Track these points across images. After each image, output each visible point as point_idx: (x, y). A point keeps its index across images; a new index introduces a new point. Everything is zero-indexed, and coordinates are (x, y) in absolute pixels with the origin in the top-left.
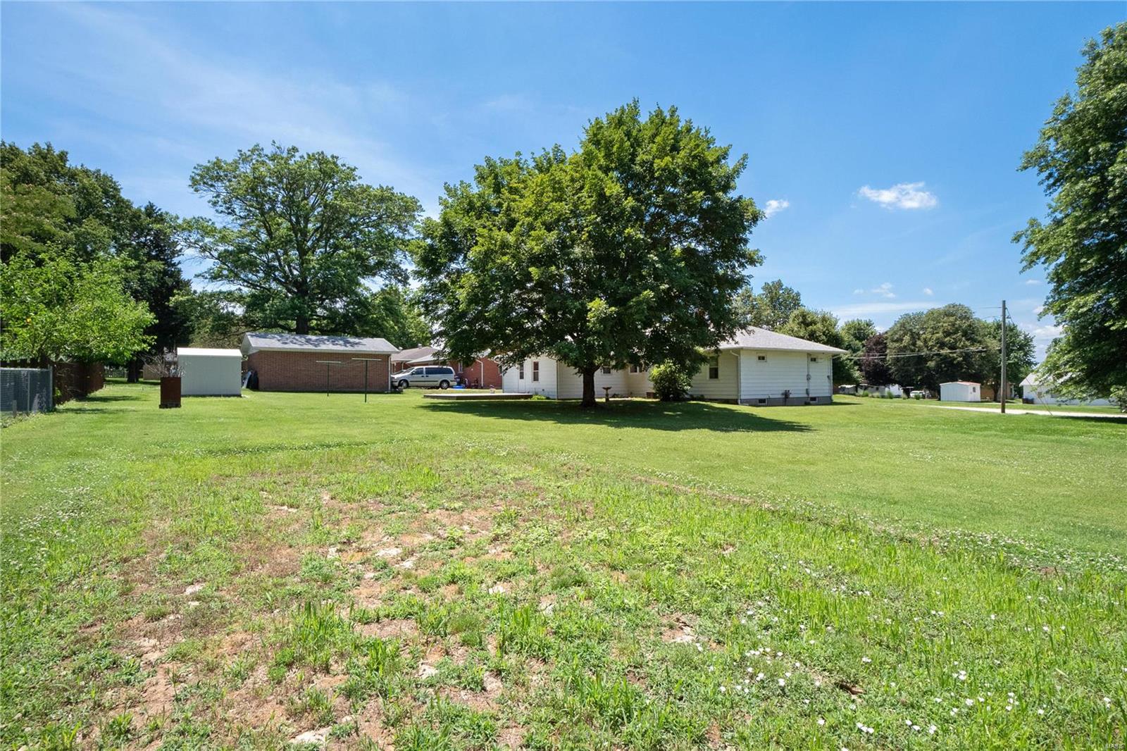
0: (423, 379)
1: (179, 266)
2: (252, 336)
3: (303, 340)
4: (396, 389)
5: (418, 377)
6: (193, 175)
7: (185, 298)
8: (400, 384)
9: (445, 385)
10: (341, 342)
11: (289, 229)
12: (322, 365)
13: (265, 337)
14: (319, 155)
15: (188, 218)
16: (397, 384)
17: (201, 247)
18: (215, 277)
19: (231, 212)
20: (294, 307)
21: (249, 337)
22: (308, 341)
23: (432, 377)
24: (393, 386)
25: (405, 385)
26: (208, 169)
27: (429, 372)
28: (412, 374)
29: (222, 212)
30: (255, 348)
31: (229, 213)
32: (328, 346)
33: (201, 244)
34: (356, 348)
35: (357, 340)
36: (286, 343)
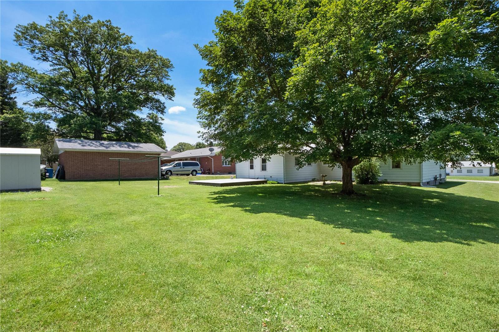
0: (181, 170)
1: (15, 100)
2: (59, 141)
3: (98, 144)
4: (165, 176)
5: (178, 168)
6: (16, 31)
7: (11, 116)
8: (167, 173)
9: (194, 173)
10: (126, 146)
11: (87, 73)
12: (113, 161)
13: (70, 142)
14: (108, 22)
15: (15, 63)
16: (164, 173)
17: (26, 84)
18: (38, 105)
19: (46, 59)
20: (92, 123)
21: (57, 142)
22: (102, 145)
23: (187, 168)
24: (162, 175)
25: (170, 173)
26: (27, 29)
27: (185, 165)
28: (174, 166)
29: (39, 58)
30: (62, 149)
31: (44, 60)
32: (116, 148)
33: (26, 82)
34: (136, 150)
35: (136, 145)
36: (85, 146)
